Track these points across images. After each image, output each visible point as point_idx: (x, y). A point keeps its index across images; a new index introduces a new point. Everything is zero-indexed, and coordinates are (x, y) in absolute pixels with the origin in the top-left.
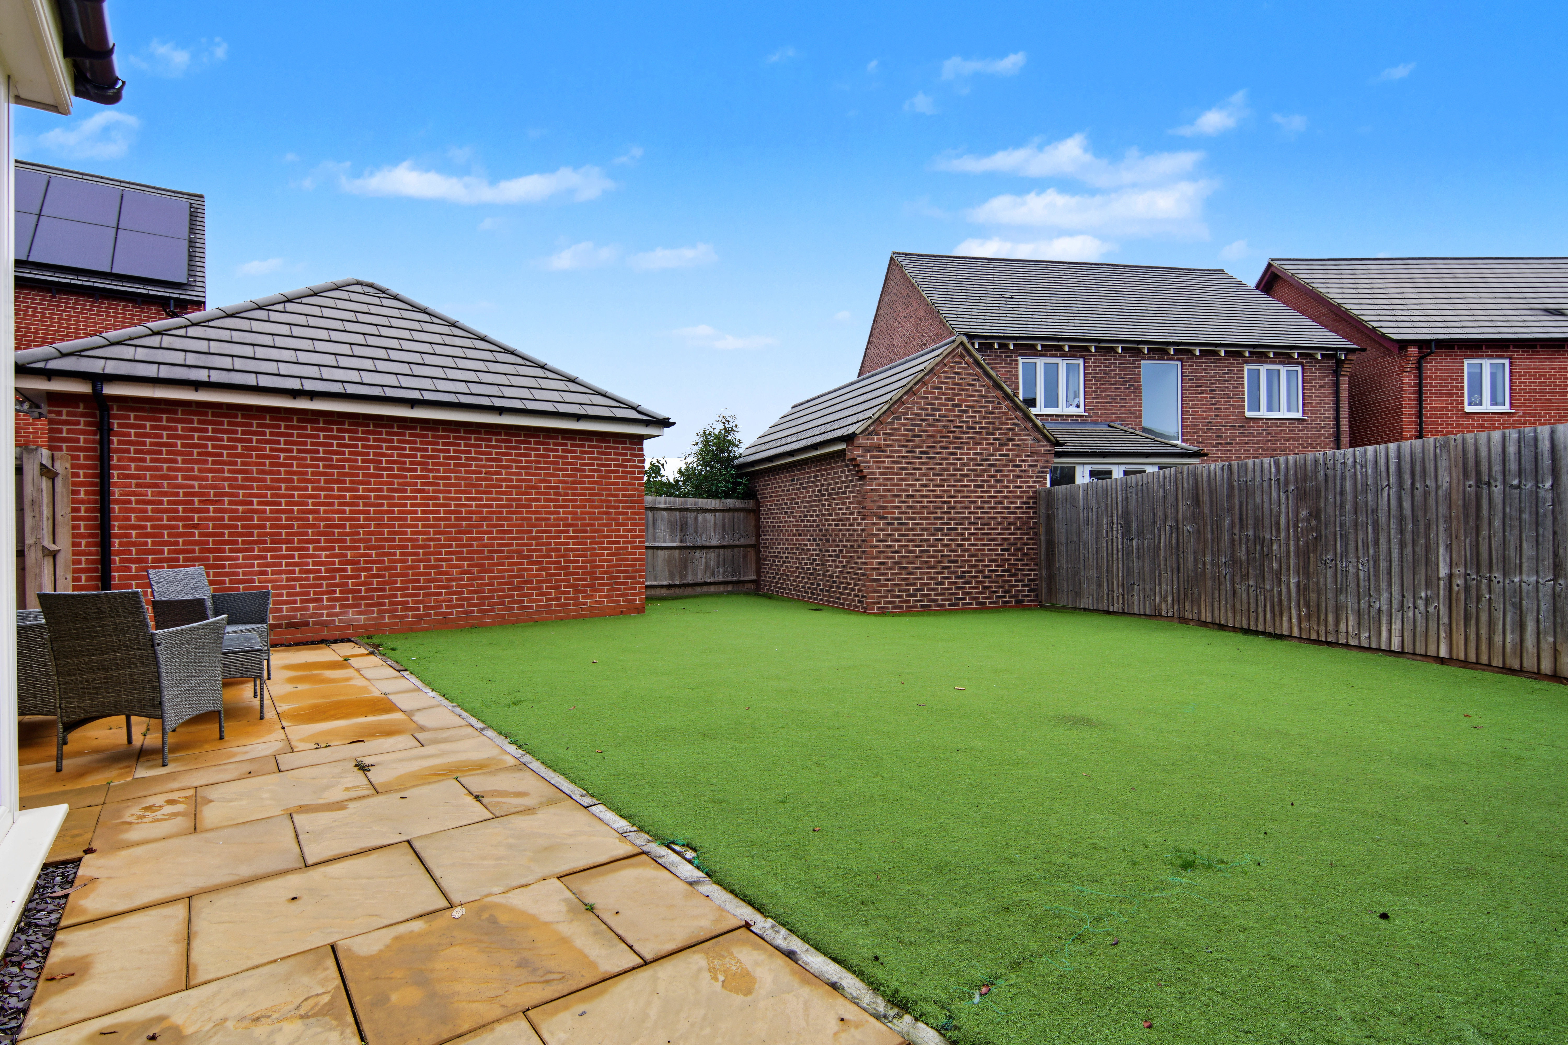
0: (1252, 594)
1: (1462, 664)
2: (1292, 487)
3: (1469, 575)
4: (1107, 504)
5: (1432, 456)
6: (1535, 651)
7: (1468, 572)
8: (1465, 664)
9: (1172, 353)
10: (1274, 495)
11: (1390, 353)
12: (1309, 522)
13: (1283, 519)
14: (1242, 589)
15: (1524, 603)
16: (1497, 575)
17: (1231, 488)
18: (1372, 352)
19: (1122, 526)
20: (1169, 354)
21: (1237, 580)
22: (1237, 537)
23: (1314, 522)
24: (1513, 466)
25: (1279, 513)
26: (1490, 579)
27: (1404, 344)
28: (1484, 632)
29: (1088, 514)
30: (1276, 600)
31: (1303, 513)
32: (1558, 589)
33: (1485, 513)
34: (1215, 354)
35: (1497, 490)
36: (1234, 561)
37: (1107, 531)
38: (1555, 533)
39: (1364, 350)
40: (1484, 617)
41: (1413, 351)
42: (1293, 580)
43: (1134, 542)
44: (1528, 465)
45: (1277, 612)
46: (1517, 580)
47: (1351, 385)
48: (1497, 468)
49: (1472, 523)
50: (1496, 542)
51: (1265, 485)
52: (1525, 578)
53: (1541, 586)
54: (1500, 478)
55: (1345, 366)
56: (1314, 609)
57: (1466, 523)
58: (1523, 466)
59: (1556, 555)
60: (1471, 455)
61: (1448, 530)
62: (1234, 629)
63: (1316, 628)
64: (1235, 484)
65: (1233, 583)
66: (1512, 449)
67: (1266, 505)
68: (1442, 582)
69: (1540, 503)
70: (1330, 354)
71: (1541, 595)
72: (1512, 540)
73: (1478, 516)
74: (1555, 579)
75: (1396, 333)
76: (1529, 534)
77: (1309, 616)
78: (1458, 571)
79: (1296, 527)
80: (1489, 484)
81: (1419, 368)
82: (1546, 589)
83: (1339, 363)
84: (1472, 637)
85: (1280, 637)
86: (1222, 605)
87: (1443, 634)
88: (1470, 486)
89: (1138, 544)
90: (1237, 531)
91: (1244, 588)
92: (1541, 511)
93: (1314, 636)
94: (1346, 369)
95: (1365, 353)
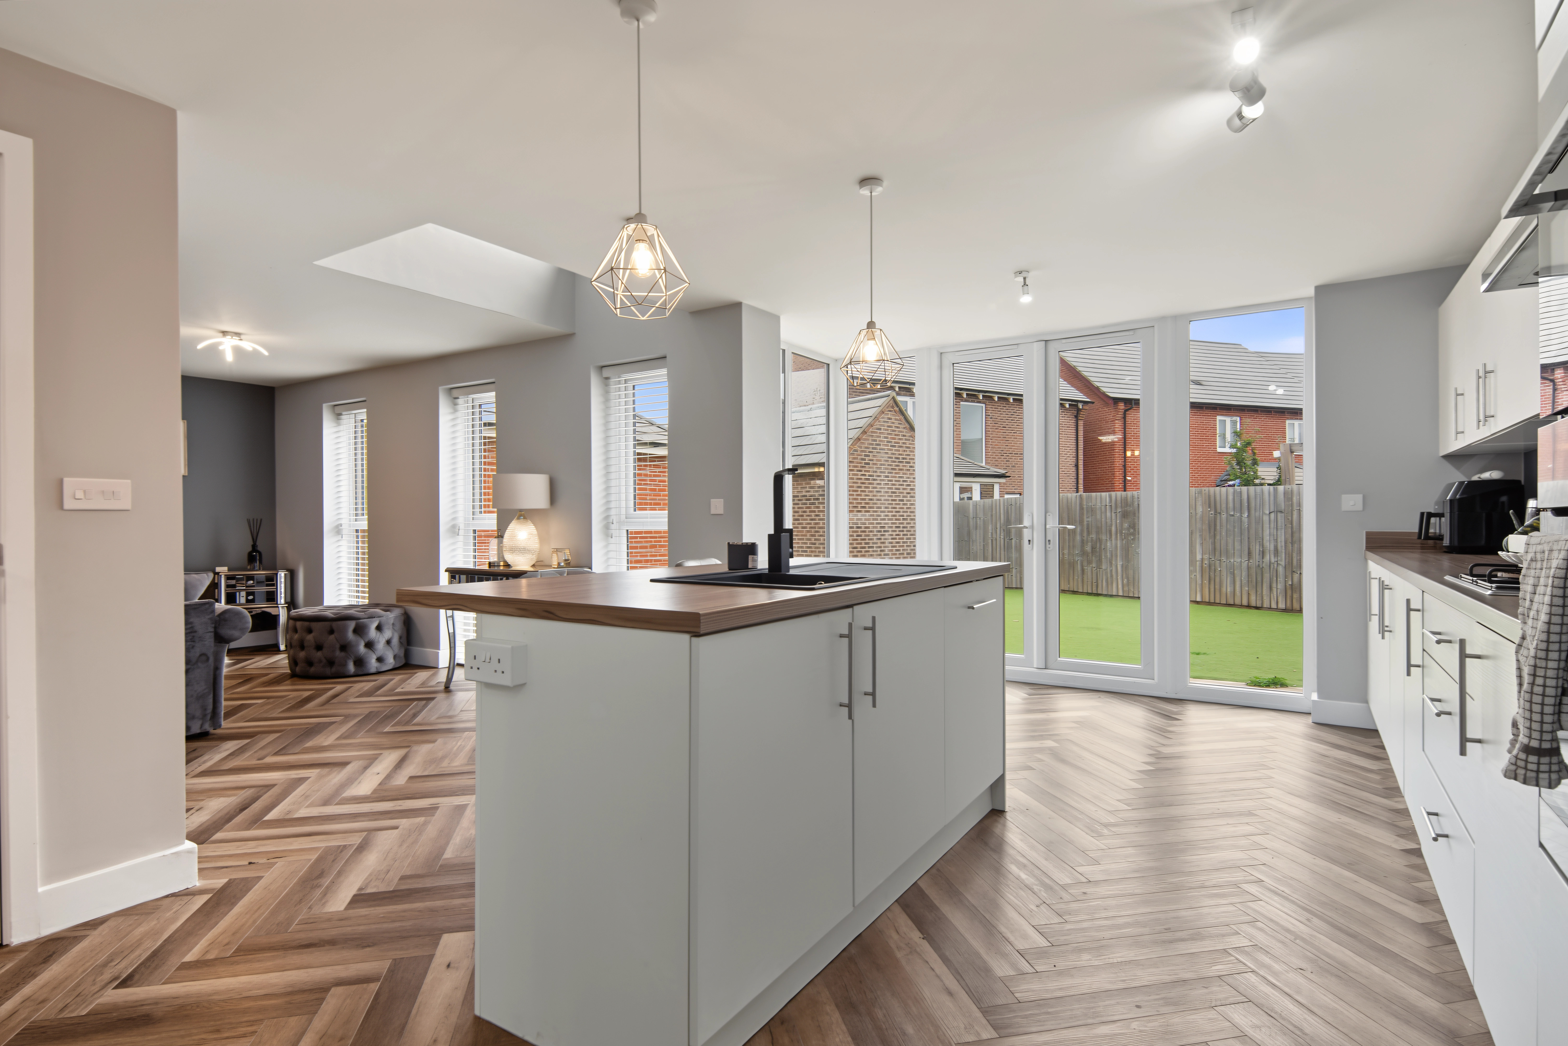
0: (1094, 572)
1: (1208, 604)
2: (1119, 510)
3: (1211, 558)
4: (992, 515)
5: (1194, 498)
6: (1240, 594)
7: (1210, 557)
8: (1209, 603)
9: (981, 398)
10: (1108, 514)
11: (1107, 404)
12: (1129, 530)
13: (1113, 529)
14: (1088, 569)
15: (1236, 571)
16: (1224, 559)
17: (1081, 508)
18: (1098, 404)
19: (1004, 530)
20: (979, 399)
21: (1085, 564)
22: (1085, 538)
23: (1132, 530)
24: (1231, 505)
25: (1111, 525)
26: (1220, 560)
27: (1116, 400)
28: (1217, 587)
29: (976, 522)
30: (1109, 575)
31: (1126, 525)
32: (1250, 564)
33: (1218, 528)
34: (1006, 400)
35: (1224, 516)
36: (1084, 553)
37: (992, 533)
38: (1249, 538)
39: (1093, 403)
40: (1217, 580)
41: (1121, 406)
42: (1120, 563)
43: (1013, 541)
44: (1237, 505)
45: (1109, 582)
46: (1232, 561)
47: (1085, 426)
48: (1224, 506)
49: (1212, 533)
50: (1223, 542)
51: (1103, 507)
52: (1236, 560)
53: (1242, 563)
54: (1225, 510)
55: (1082, 413)
56: (1131, 579)
57: (1210, 533)
58: (1235, 505)
59: (1249, 549)
60: (1212, 499)
61: (1201, 536)
62: (1082, 593)
63: (1132, 590)
64: (1085, 506)
65: (1082, 566)
66: (1231, 497)
67: (1103, 520)
68: (1198, 562)
69: (1242, 524)
70: (1074, 404)
71: (1242, 567)
72: (1230, 541)
73: (1215, 530)
74: (1248, 560)
75: (1114, 392)
76: (1237, 538)
77: (1128, 584)
78: (1206, 557)
79: (1121, 533)
80: (1220, 513)
81: (1124, 418)
82: (1245, 565)
83: (1078, 410)
84: (1212, 590)
85: (1111, 596)
86: (1075, 579)
87: (1198, 589)
88: (1212, 514)
89: (1016, 542)
90: (1085, 534)
91: (1089, 569)
92: (1243, 527)
93: (1131, 595)
94: (1082, 415)
95: (1094, 405)
